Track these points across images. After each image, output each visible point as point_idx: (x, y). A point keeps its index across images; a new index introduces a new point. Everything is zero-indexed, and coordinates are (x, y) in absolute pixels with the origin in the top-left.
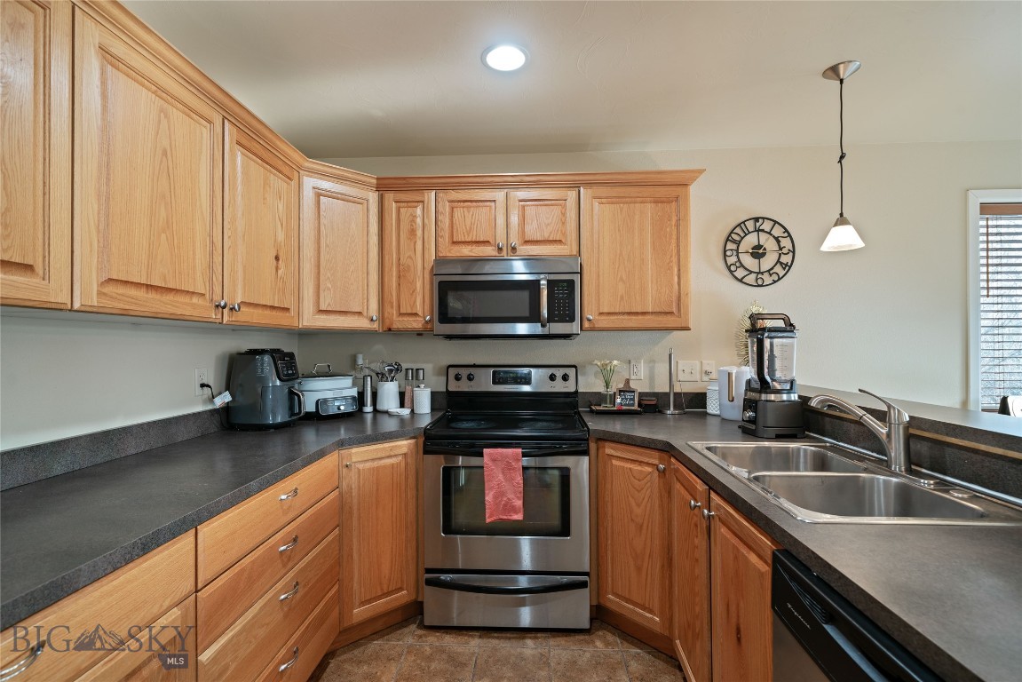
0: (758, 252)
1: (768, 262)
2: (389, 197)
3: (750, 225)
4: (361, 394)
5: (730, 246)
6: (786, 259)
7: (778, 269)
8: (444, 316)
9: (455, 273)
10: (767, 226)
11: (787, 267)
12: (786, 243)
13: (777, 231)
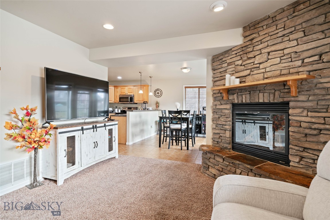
0: (158, 93)
1: (159, 94)
2: (115, 88)
3: (157, 90)
4: (113, 110)
5: (155, 92)
6: (161, 94)
7: (160, 95)
8: (120, 101)
9: (121, 96)
10: (159, 90)
11: (161, 95)
12: (161, 92)
13: (160, 91)
